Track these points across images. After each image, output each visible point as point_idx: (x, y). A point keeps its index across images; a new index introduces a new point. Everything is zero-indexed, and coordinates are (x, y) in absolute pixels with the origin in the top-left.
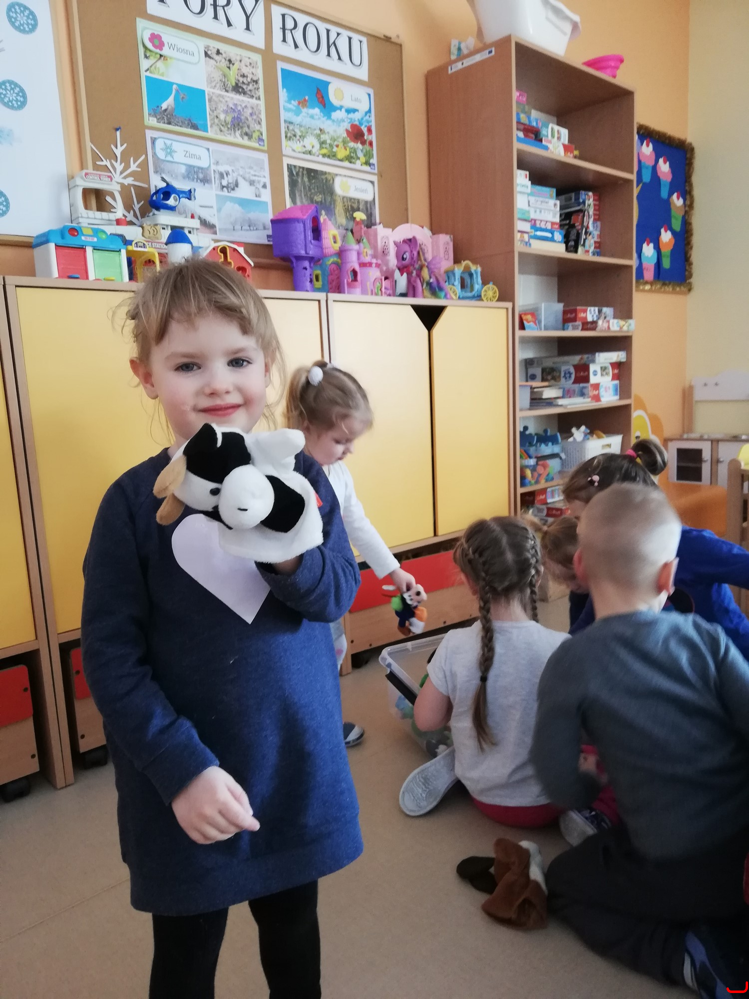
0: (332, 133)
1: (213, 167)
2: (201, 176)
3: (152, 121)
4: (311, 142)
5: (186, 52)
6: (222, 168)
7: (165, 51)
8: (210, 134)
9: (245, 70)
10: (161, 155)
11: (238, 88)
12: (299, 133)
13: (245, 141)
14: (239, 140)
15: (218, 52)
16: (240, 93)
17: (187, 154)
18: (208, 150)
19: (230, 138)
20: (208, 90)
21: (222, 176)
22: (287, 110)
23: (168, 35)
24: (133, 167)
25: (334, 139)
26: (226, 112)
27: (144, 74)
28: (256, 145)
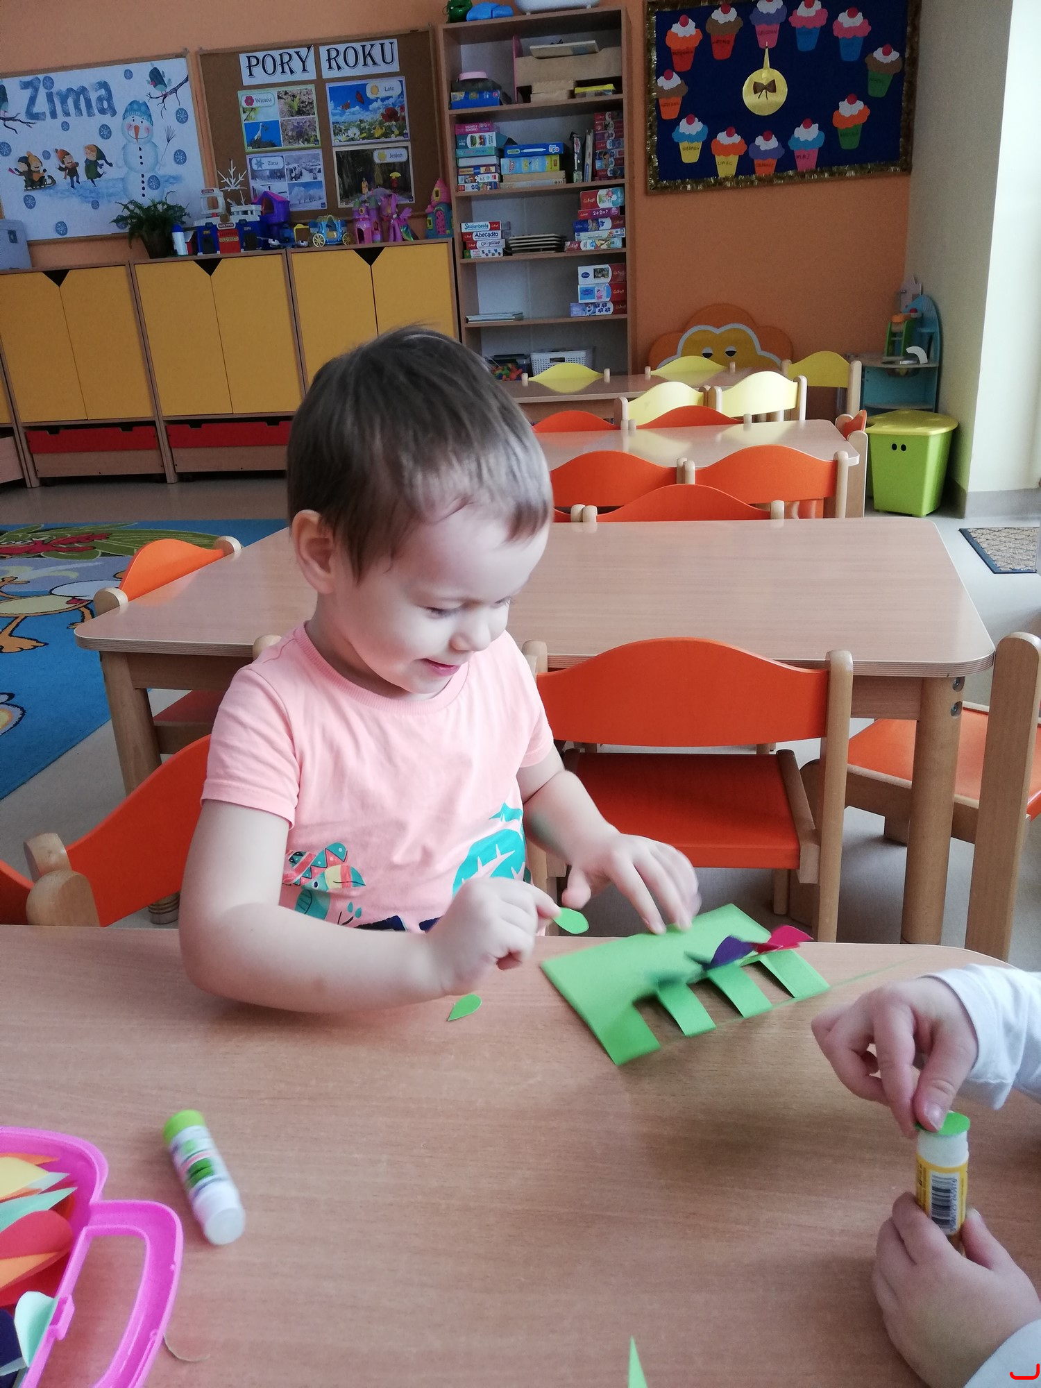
0: (370, 120)
1: (286, 167)
2: (279, 174)
3: (250, 149)
4: (353, 132)
5: (266, 101)
6: (291, 167)
7: (255, 105)
8: (283, 147)
9: (304, 98)
10: (255, 167)
11: (300, 112)
12: (343, 128)
13: (306, 145)
14: (302, 145)
15: (286, 93)
16: (301, 115)
17: (270, 163)
18: (282, 157)
19: (296, 146)
20: (280, 120)
21: (291, 171)
22: (334, 115)
23: (255, 94)
24: (241, 178)
25: (371, 124)
26: (292, 130)
27: (243, 123)
28: (313, 145)
